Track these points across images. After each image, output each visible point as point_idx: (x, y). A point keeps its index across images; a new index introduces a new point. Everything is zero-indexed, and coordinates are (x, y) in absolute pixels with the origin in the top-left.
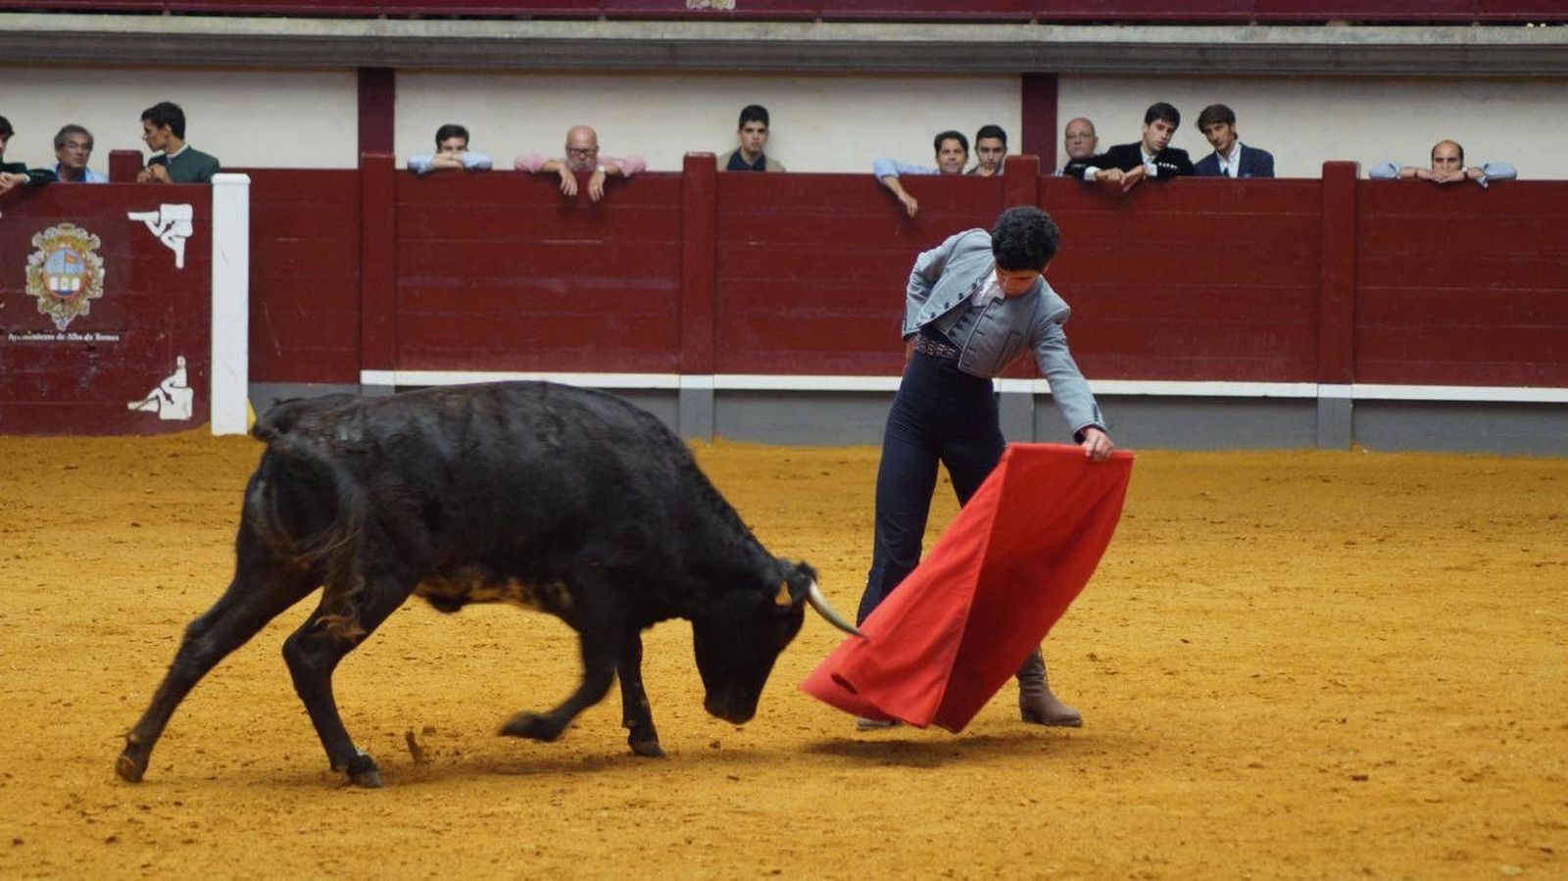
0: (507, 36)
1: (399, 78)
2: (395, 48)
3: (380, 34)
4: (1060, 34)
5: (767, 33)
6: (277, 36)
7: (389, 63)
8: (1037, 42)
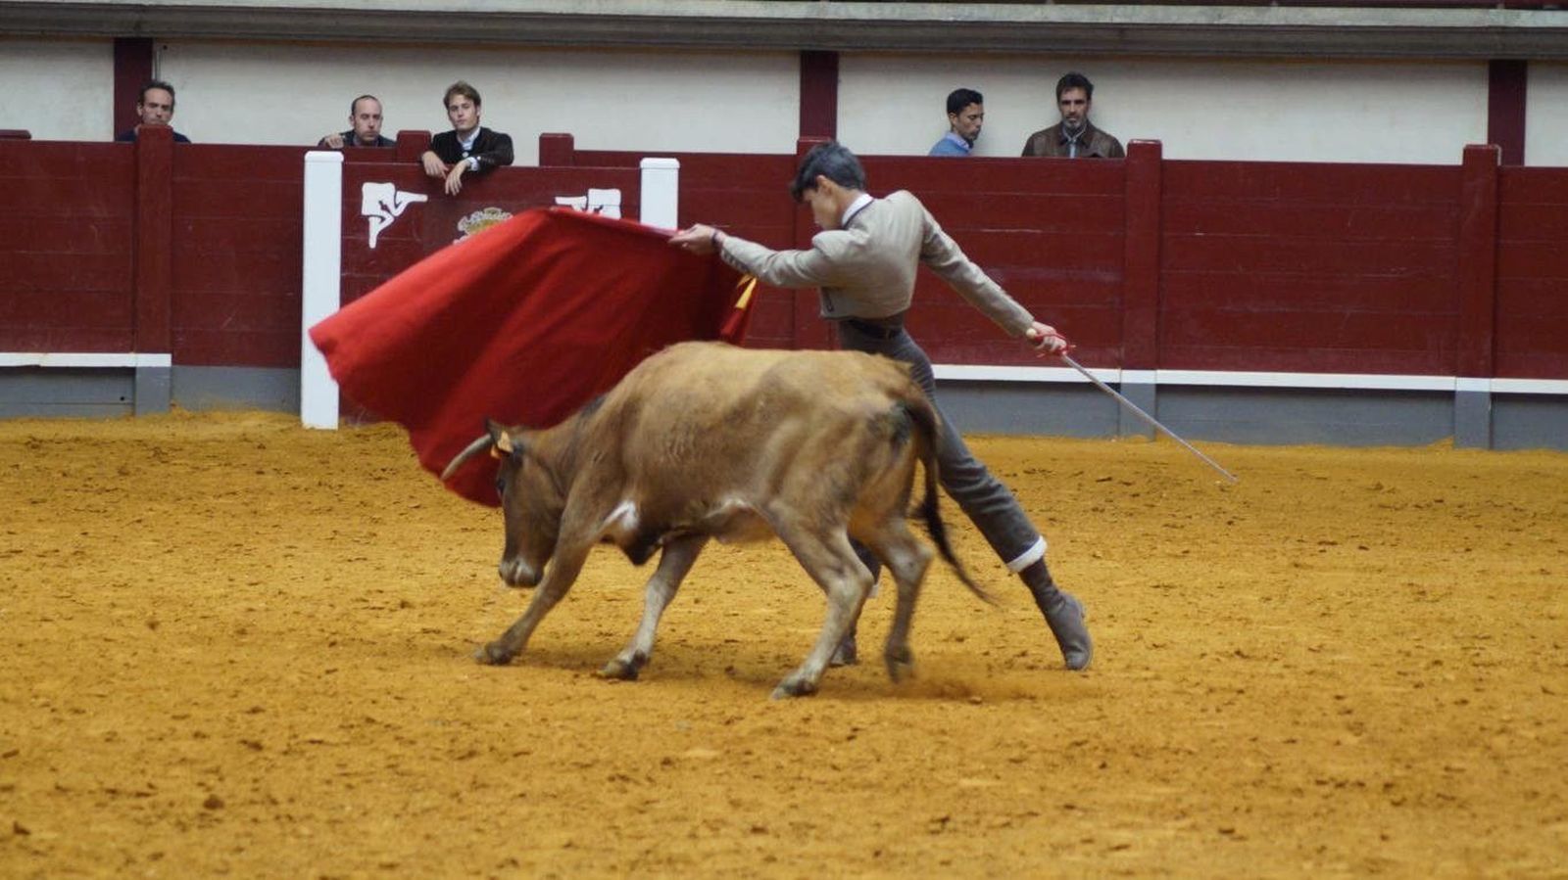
0: (951, 19)
1: (843, 63)
2: (837, 31)
3: (822, 17)
4: (1527, 19)
5: (1220, 17)
6: (716, 18)
7: (831, 46)
8: (1504, 28)
